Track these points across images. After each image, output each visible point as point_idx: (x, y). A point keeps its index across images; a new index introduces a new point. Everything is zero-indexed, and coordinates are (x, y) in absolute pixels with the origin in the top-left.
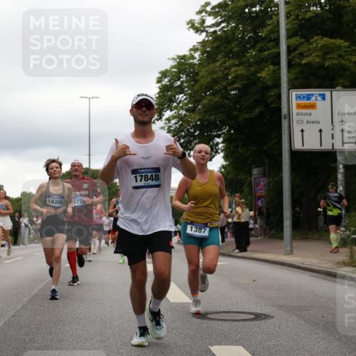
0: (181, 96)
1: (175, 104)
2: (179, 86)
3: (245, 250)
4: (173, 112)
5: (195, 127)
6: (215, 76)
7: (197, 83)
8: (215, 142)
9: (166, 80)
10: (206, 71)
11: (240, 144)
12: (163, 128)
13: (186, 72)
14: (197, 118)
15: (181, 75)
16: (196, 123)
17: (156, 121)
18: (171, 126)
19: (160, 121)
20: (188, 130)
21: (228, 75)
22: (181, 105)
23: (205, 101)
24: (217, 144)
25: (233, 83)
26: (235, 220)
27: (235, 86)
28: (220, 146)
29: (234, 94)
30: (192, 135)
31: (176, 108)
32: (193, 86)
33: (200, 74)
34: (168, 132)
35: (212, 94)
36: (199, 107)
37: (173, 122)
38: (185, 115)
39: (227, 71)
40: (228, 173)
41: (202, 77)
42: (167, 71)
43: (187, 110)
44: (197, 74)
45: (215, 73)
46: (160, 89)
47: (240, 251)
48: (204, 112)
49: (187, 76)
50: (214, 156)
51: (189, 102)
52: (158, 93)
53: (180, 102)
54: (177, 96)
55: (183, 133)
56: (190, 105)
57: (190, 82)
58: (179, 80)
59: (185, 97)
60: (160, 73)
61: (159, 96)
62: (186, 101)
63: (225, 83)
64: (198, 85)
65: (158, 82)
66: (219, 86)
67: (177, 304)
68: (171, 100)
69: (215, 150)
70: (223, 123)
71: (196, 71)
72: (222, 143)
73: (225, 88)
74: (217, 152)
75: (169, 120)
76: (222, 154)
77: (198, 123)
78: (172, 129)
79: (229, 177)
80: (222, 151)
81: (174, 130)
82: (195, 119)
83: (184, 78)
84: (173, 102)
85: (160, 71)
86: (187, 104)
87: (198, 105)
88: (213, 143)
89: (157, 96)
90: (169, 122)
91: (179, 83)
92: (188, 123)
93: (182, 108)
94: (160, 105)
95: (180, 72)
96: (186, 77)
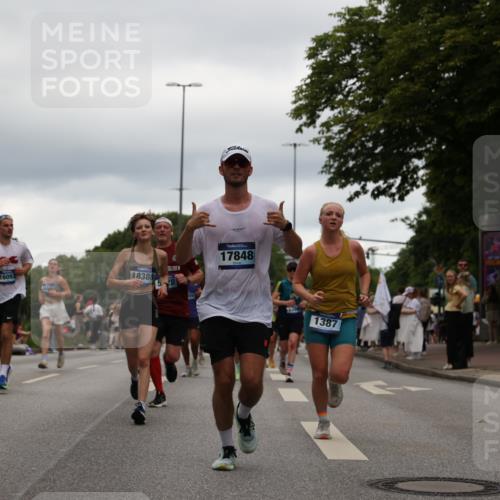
0: (351, 82)
1: (340, 97)
2: (348, 64)
3: (464, 366)
4: (336, 111)
5: (376, 139)
6: (415, 46)
7: (381, 58)
8: (412, 166)
9: (325, 53)
10: (399, 36)
11: (458, 170)
12: (316, 141)
13: (361, 37)
14: (380, 122)
15: (353, 45)
16: (378, 132)
17: (304, 128)
18: (331, 138)
19: (311, 128)
20: (362, 145)
21: (438, 44)
22: (350, 98)
23: (396, 92)
24: (416, 169)
25: (448, 57)
26: (449, 307)
27: (452, 64)
28: (421, 173)
29: (448, 78)
30: (370, 153)
31: (341, 103)
32: (374, 63)
33: (388, 41)
34: (325, 148)
35: (410, 79)
36: (384, 101)
37: (336, 129)
38: (358, 116)
39: (437, 37)
40: (434, 223)
41: (390, 48)
42: (326, 36)
43: (361, 108)
44: (382, 42)
45: (414, 39)
46: (313, 69)
47: (454, 368)
48: (394, 111)
49: (364, 45)
50: (408, 192)
51: (366, 93)
52: (309, 77)
53: (349, 92)
54: (344, 83)
55: (353, 150)
56: (367, 99)
57: (369, 56)
58: (348, 52)
59: (358, 84)
60: (314, 40)
61: (312, 82)
62: (360, 92)
63: (433, 58)
64: (383, 61)
65: (310, 57)
66: (423, 63)
67: (340, 463)
68: (333, 90)
69: (410, 181)
70: (428, 131)
71: (380, 36)
72: (423, 168)
73: (433, 67)
74: (414, 184)
75: (327, 125)
76: (423, 189)
77: (382, 131)
78: (334, 142)
79: (436, 230)
80: (424, 183)
81: (337, 144)
82: (377, 123)
83: (357, 49)
84: (338, 93)
85: (314, 36)
86: (361, 97)
87: (383, 98)
88: (408, 168)
89: (308, 81)
90: (328, 130)
91: (348, 58)
92: (364, 131)
93: (352, 104)
94: (312, 98)
95: (351, 38)
96: (362, 48)
